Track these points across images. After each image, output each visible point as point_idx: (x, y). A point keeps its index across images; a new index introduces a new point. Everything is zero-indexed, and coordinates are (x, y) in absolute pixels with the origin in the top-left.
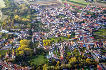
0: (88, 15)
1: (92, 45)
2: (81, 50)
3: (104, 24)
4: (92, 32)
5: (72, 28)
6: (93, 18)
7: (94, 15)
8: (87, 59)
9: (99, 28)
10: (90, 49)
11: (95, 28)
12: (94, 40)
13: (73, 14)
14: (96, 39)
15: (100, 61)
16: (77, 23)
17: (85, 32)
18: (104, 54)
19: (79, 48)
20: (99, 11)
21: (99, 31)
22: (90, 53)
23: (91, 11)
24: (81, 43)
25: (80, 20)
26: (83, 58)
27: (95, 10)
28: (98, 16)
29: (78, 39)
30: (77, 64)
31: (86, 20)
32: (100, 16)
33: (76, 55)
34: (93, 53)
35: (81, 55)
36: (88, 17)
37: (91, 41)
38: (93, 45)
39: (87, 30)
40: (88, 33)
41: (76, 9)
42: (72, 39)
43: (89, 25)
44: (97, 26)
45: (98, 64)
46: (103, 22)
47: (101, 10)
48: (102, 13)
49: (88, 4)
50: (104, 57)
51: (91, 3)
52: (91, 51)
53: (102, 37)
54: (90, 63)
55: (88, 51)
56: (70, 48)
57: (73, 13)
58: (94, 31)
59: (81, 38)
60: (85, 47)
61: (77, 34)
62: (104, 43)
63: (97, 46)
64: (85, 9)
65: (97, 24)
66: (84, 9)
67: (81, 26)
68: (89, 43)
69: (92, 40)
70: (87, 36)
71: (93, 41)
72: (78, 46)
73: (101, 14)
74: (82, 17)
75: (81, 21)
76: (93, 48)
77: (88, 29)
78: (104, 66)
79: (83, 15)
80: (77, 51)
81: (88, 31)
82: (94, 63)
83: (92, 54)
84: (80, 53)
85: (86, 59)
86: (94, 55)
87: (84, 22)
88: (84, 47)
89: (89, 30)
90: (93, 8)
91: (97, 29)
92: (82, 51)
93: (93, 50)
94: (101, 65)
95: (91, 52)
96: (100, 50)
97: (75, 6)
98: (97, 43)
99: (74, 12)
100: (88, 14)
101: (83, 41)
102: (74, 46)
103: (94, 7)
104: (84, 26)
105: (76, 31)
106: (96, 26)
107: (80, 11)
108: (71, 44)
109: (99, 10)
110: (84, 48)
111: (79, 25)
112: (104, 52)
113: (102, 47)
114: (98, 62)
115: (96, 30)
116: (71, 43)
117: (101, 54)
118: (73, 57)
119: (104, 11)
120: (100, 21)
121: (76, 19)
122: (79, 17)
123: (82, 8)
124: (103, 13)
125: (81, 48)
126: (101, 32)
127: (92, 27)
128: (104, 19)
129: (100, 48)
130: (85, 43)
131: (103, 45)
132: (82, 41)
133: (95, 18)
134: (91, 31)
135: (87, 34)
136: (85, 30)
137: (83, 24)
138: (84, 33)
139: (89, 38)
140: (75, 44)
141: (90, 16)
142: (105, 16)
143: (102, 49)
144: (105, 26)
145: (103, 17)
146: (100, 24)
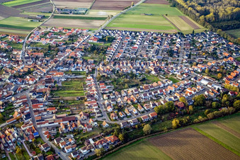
0: (36, 54)
1: (53, 128)
2: (32, 148)
3: (73, 69)
4: (51, 94)
5: (5, 94)
6: (48, 59)
7: (50, 51)
9: (63, 80)
10: (51, 140)
11: (55, 82)
12: (56, 113)
13: (5, 57)
14: (61, 109)
16: (15, 77)
17: (35, 96)
18: (83, 144)
19: (27, 142)
20: (62, 38)
21: (64, 88)
22: (52, 150)
23: (43, 42)
24: (28, 127)
25: (20, 68)
27: (51, 39)
28: (58, 51)
29: (22, 119)
31: (35, 67)
32: (63, 51)
34: (59, 147)
37: (51, 117)
38: (57, 127)
39: (37, 90)
40: (41, 99)
41: (10, 43)
42: (7, 123)
43: (41, 78)
44: (59, 76)
46: (70, 64)
47: (64, 37)
48: (66, 44)
49: (35, 25)
50: (85, 151)
51: (41, 23)
52: (54, 143)
53: (73, 101)
55: (46, 146)
56: (5, 147)
57: (5, 55)
58: (54, 89)
59: (28, 116)
60: (39, 137)
61: (17, 105)
62: (78, 116)
63: (66, 126)
64: (30, 39)
65: (59, 70)
66: (28, 38)
67: (25, 84)
68: (47, 124)
69: (53, 113)
70: (41, 107)
71: (54, 118)
72: (22, 138)
73: (64, 44)
74: (25, 60)
75: (22, 70)
76: (58, 134)
77: (41, 87)
79: (26, 56)
80: (23, 152)
81: (42, 94)
83: (57, 150)
84: (31, 155)
86: (62, 153)
87: (29, 72)
88: (36, 138)
89: (44, 91)
90: (45, 34)
91: (60, 85)
92: (34, 149)
93: (58, 141)
95: (54, 147)
96: (72, 136)
97: (8, 35)
98: (64, 119)
99: (6, 51)
100: (37, 49)
101: (33, 121)
102: (13, 139)
103: (48, 30)
104: (31, 82)
105: (13, 99)
106: (56, 76)
107: (20, 46)
108: (6, 136)
109: (59, 37)
110: (38, 139)
111: (19, 82)
112: (81, 140)
113: (76, 126)
115: (58, 87)
116: (7, 132)
117: (78, 145)
119: (70, 36)
120: (65, 64)
121: (11, 68)
122: (18, 61)
123: (24, 38)
124: (68, 42)
125: (30, 141)
126: (69, 88)
127: (49, 81)
128: (72, 57)
129: (73, 132)
130: (38, 126)
131: (78, 122)
132: (31, 122)
133: (52, 58)
134: (48, 92)
135: (39, 102)
136: (34, 92)
137: (28, 77)
138: (34, 101)
139: (45, 110)
140: (16, 135)
141: (41, 55)
142: (73, 49)
143: (77, 132)
144: (76, 74)
145: (69, 52)
146: (65, 69)
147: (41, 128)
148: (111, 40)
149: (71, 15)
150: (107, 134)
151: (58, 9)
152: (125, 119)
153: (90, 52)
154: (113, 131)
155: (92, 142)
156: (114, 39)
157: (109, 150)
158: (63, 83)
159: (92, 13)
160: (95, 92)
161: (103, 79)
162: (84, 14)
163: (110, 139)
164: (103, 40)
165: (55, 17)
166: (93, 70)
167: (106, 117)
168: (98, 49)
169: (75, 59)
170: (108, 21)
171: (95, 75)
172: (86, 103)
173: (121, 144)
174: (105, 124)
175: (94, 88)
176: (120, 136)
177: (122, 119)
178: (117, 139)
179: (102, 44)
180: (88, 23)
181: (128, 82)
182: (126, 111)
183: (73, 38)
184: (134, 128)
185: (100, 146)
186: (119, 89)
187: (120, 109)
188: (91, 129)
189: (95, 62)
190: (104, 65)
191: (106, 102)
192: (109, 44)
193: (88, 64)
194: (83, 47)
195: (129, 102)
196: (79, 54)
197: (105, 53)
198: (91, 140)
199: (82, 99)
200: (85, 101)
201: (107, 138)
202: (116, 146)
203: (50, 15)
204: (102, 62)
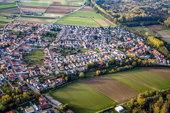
0: (12, 36)
1: (26, 74)
2: (13, 83)
3: (36, 45)
4: (23, 57)
6: (20, 39)
7: (20, 34)
8: (24, 93)
9: (30, 50)
10: (25, 80)
11: (25, 51)
14: (30, 65)
15: (41, 92)
17: (13, 58)
18: (44, 82)
19: (10, 81)
20: (27, 29)
21: (31, 55)
22: (26, 85)
23: (16, 30)
24: (10, 73)
25: (2, 43)
26: (19, 93)
27: (21, 28)
28: (26, 35)
29: (6, 69)
30: (12, 103)
31: (12, 43)
32: (29, 35)
33: (8, 91)
34: (30, 83)
35: (15, 89)
36: (13, 38)
37: (24, 69)
38: (28, 74)
39: (15, 55)
40: (17, 60)
43: (16, 49)
45: (40, 96)
46: (34, 42)
47: (29, 27)
48: (31, 31)
49: (10, 21)
50: (45, 85)
51: (13, 20)
52: (27, 82)
53: (37, 61)
54: (29, 97)
55: (22, 82)
58: (25, 55)
59: (10, 68)
60: (17, 78)
61: (2, 63)
62: (41, 69)
63: (33, 73)
64: (7, 28)
65: (27, 45)
67: (6, 52)
68: (22, 72)
70: (18, 64)
71: (26, 68)
72: (7, 79)
73: (29, 31)
74: (5, 39)
75: (4, 45)
76: (29, 77)
77: (16, 53)
78: (47, 97)
79: (6, 37)
80: (8, 86)
81: (17, 57)
82: (34, 96)
83: (28, 85)
84: (13, 87)
85: (22, 94)
86: (32, 87)
87: (8, 46)
88: (16, 79)
89: (19, 56)
90: (17, 26)
91: (28, 53)
92: (15, 84)
93: (29, 80)
94: (44, 96)
96: (37, 78)
98: (32, 70)
100: (12, 34)
101: (13, 71)
102: (2, 79)
103: (19, 23)
104: (10, 51)
106: (26, 48)
107: (1, 32)
109: (26, 27)
110: (17, 80)
111: (2, 51)
112: (43, 80)
113: (40, 73)
114: (39, 94)
117: (41, 83)
118: (5, 95)
119: (33, 27)
120: (31, 42)
123: (3, 27)
125: (12, 80)
126: (34, 55)
127: (21, 50)
128: (35, 38)
129: (38, 76)
130: (17, 73)
131: (41, 71)
133: (22, 39)
134: (21, 56)
136: (13, 56)
137: (8, 48)
138: (13, 61)
139: (20, 65)
140: (3, 77)
141: (15, 37)
142: (35, 34)
143: (40, 76)
144: (38, 47)
145: (33, 36)
146: (31, 45)
147: (18, 74)
148: (59, 30)
149: (33, 16)
150: (58, 78)
151: (24, 12)
152: (69, 70)
153: (46, 36)
154: (62, 76)
155: (49, 81)
156: (61, 29)
157: (59, 86)
158: (30, 52)
159: (46, 15)
160: (50, 56)
161: (55, 50)
162: (41, 15)
163: (60, 80)
164: (54, 30)
165: (22, 17)
166: (49, 45)
167: (57, 69)
168: (51, 35)
169: (37, 40)
170: (56, 20)
171: (49, 48)
172: (45, 62)
173: (66, 83)
174: (57, 72)
175: (49, 54)
176: (66, 78)
177: (67, 70)
178: (64, 80)
179: (53, 32)
180: (44, 20)
181: (70, 52)
182: (69, 66)
183: (35, 28)
184: (74, 75)
185: (54, 84)
186: (64, 55)
187: (66, 65)
188: (48, 75)
189: (49, 41)
190: (55, 43)
191: (57, 62)
192: (58, 32)
193: (45, 42)
194: (42, 33)
195: (71, 62)
196: (39, 37)
197: (55, 37)
198: (48, 80)
199: (42, 60)
200: (45, 61)
201: (58, 79)
202: (64, 84)
203: (19, 15)
204: (54, 42)
